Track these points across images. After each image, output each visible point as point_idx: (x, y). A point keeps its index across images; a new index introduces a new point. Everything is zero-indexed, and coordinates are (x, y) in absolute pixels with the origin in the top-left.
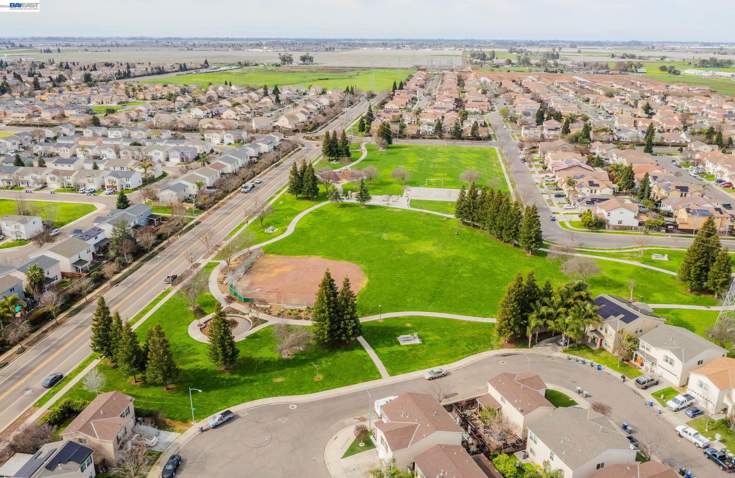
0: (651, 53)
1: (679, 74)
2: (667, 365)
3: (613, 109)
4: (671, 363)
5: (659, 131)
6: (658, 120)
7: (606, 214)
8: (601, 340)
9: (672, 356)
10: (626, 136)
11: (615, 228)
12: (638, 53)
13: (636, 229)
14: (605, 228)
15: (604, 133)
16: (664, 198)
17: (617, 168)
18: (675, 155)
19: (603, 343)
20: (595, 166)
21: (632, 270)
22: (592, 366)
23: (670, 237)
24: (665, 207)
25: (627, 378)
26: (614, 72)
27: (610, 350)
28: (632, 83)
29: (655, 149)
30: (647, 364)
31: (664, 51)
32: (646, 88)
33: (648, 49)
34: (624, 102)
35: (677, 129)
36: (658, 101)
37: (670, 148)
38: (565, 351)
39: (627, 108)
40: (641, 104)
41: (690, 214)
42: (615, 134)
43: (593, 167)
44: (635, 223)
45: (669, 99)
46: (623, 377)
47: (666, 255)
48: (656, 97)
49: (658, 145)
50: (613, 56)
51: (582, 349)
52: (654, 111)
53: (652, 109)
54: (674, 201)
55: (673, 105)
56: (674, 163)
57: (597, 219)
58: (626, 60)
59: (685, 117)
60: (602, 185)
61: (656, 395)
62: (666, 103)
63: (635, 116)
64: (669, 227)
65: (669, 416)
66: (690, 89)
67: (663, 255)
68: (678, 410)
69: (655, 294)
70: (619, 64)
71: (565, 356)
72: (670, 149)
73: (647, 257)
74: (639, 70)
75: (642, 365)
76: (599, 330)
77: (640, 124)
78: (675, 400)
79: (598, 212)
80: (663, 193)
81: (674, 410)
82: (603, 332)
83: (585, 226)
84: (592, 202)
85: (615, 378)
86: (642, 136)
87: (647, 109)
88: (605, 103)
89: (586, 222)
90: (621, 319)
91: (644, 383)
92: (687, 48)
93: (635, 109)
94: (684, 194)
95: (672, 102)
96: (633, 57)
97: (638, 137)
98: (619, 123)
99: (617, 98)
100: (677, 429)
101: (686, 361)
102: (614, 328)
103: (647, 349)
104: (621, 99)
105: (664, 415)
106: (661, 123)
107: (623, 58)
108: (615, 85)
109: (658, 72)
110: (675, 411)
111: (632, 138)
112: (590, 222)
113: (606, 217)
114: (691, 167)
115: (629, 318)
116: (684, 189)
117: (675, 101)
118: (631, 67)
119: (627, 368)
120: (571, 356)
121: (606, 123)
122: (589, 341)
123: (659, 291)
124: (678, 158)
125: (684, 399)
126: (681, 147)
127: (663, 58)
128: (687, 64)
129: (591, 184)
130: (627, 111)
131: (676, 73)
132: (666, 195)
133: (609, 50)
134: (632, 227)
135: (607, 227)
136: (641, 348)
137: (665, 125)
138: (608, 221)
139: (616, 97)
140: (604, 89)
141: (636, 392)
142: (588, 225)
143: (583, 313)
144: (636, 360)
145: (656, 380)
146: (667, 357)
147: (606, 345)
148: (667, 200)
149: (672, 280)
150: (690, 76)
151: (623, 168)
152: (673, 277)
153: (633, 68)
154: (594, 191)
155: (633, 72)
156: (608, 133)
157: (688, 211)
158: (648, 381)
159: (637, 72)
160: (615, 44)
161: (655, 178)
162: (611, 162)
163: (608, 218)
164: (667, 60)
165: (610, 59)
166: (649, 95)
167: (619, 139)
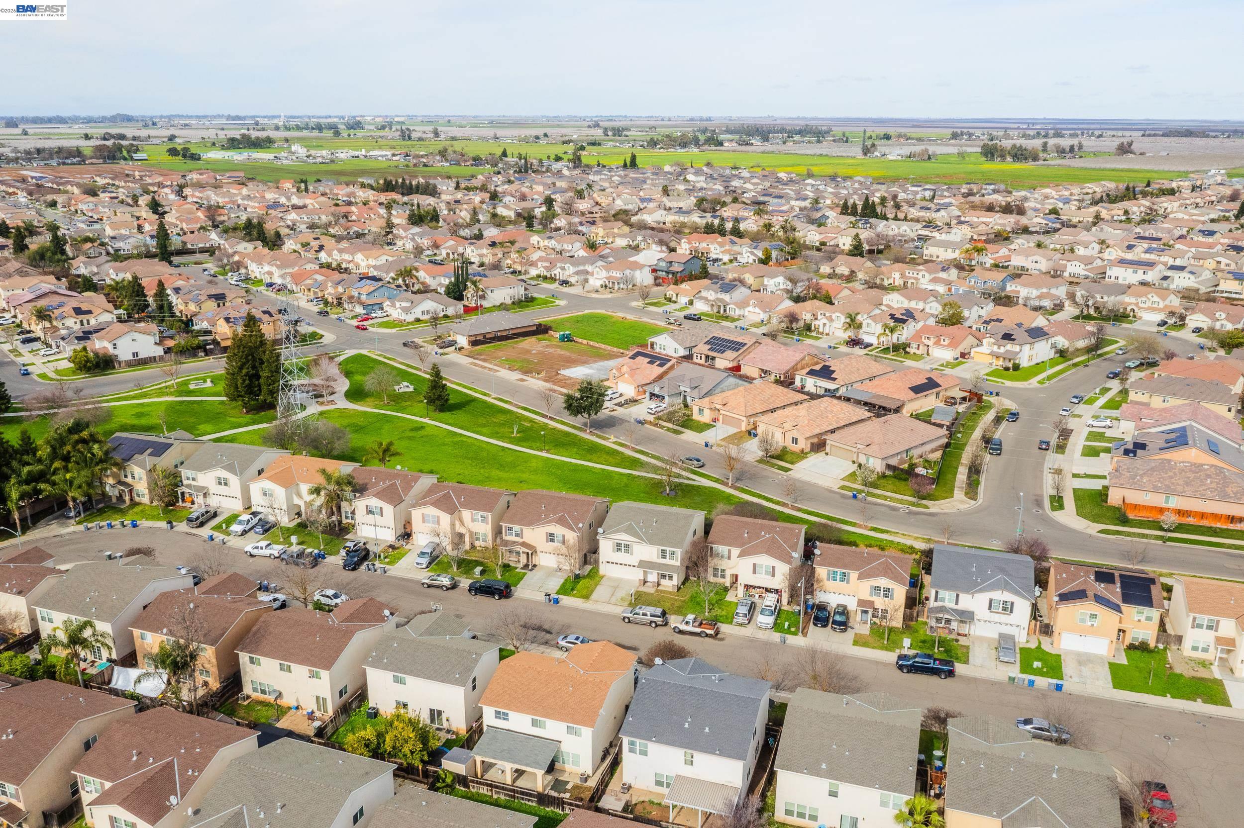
0: (152, 132)
1: (199, 159)
2: (222, 489)
3: (99, 213)
4: (226, 484)
5: (178, 234)
6: (174, 221)
7: (110, 347)
8: (131, 491)
9: (223, 474)
10: (126, 246)
11: (130, 364)
12: (129, 132)
13: (161, 358)
14: (114, 368)
15: (89, 245)
16: (195, 314)
17: (117, 287)
18: (207, 262)
19: (134, 495)
20: (83, 292)
21: (163, 407)
22: (124, 526)
23: (212, 360)
24: (200, 325)
25: (174, 524)
26: (94, 161)
27: (146, 500)
28: (127, 175)
29: (176, 259)
30: (200, 500)
31: (172, 128)
32: (149, 180)
33: (146, 126)
34: (116, 201)
35: (202, 228)
36: (172, 197)
37: (198, 255)
38: (79, 523)
39: (121, 209)
40: (143, 201)
41: (231, 325)
42: (107, 244)
43: (80, 293)
44: (159, 351)
45: (187, 191)
46: (170, 522)
47: (209, 380)
48: (167, 190)
49: (180, 253)
50: (87, 137)
51: (105, 512)
52: (167, 209)
53: (162, 206)
54: (210, 315)
55: (195, 200)
56: (206, 273)
57: (96, 354)
58: (109, 143)
59: (212, 211)
60: (96, 311)
61: (218, 528)
62: (185, 198)
63: (138, 218)
64: (208, 347)
65: (234, 542)
66: (218, 177)
67: (205, 381)
68: (245, 532)
69: (200, 427)
70: (99, 148)
71: (81, 528)
72: (198, 257)
73: (184, 388)
74: (136, 156)
75: (193, 503)
76: (123, 479)
77: (147, 227)
78: (240, 523)
79: (97, 347)
80: (192, 307)
81: (240, 533)
82: (129, 480)
83: (80, 369)
84: (86, 336)
85: (160, 529)
86: (152, 243)
87: (155, 206)
88: (86, 204)
89: (80, 362)
90: (149, 455)
91: (198, 518)
92: (207, 123)
93: (135, 209)
94: (221, 304)
95: (193, 196)
96: (122, 137)
97: (146, 245)
98: (113, 229)
99: (104, 196)
100: (246, 550)
101: (241, 473)
102: (142, 466)
103: (194, 479)
104: (112, 198)
105: (229, 544)
106: (178, 222)
107: (105, 139)
108: (98, 179)
109: (167, 158)
110: (242, 535)
111: (137, 247)
112: (87, 362)
113: (111, 351)
114: (230, 274)
115: (160, 449)
116: (220, 298)
117: (197, 194)
118: (121, 152)
119: (173, 513)
120: (90, 525)
121: (91, 231)
122: (114, 500)
123: (206, 422)
124: (212, 266)
125: (249, 517)
126: (210, 251)
127: (172, 138)
128: (209, 145)
129: (78, 311)
130: (124, 215)
131: (195, 157)
132: (197, 310)
133: (79, 129)
134: (155, 357)
135: (116, 365)
136: (185, 482)
137: (185, 226)
138: (116, 356)
139: (102, 195)
140: (78, 185)
141: (190, 534)
142: (85, 366)
143: (91, 459)
144: (183, 501)
145: (212, 511)
146: (219, 478)
147: (138, 495)
148: (199, 317)
149: (221, 406)
150: (216, 162)
151: (125, 283)
152: (222, 403)
153: (125, 153)
154: (85, 322)
155: (125, 159)
156: (96, 244)
157: (227, 320)
158: (203, 515)
159: (132, 159)
160: (89, 121)
161: (177, 290)
162: (108, 282)
163: (116, 352)
164: (178, 140)
165: (83, 143)
166: (156, 189)
167: (117, 251)
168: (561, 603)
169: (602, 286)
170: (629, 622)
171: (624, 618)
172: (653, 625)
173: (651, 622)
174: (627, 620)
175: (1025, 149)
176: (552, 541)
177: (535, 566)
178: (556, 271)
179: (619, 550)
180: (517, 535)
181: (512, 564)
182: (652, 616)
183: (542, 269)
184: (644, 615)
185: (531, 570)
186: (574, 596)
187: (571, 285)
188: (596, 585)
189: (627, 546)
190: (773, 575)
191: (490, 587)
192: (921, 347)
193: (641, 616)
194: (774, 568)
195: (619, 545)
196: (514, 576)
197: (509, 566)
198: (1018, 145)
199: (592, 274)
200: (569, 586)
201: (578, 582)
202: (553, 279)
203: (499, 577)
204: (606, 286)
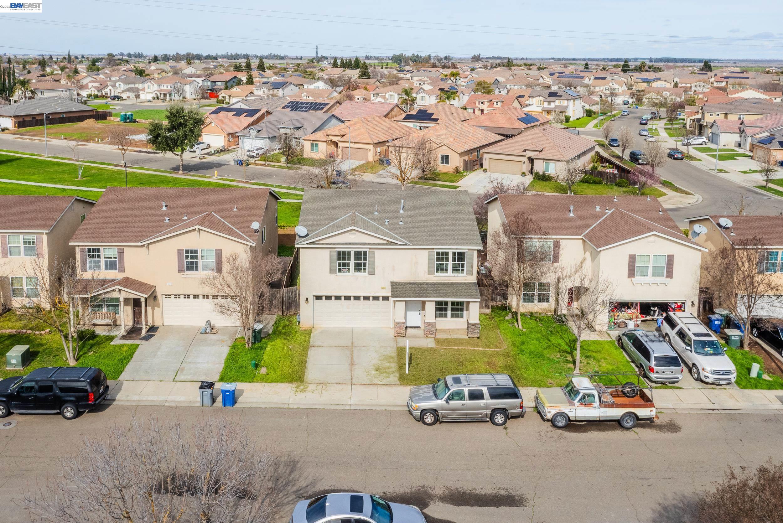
168: (242, 401)
169: (154, 98)
170: (437, 420)
171: (424, 412)
172: (499, 419)
173: (495, 411)
174: (429, 419)
175: (421, 57)
176: (192, 266)
177: (153, 329)
178: (107, 91)
179: (343, 267)
180: (110, 265)
181: (99, 331)
182: (494, 396)
183: (93, 89)
184: (475, 395)
185: (147, 338)
186: (265, 379)
187: (123, 100)
188: (305, 348)
189: (361, 256)
190: (670, 274)
191: (49, 389)
192: (476, 111)
193: (467, 402)
194: (670, 259)
195: (343, 256)
196: (109, 355)
197: (93, 336)
198: (416, 55)
199: (143, 90)
200: (246, 359)
201: (263, 348)
202: (104, 97)
203: (72, 363)
204: (158, 98)
